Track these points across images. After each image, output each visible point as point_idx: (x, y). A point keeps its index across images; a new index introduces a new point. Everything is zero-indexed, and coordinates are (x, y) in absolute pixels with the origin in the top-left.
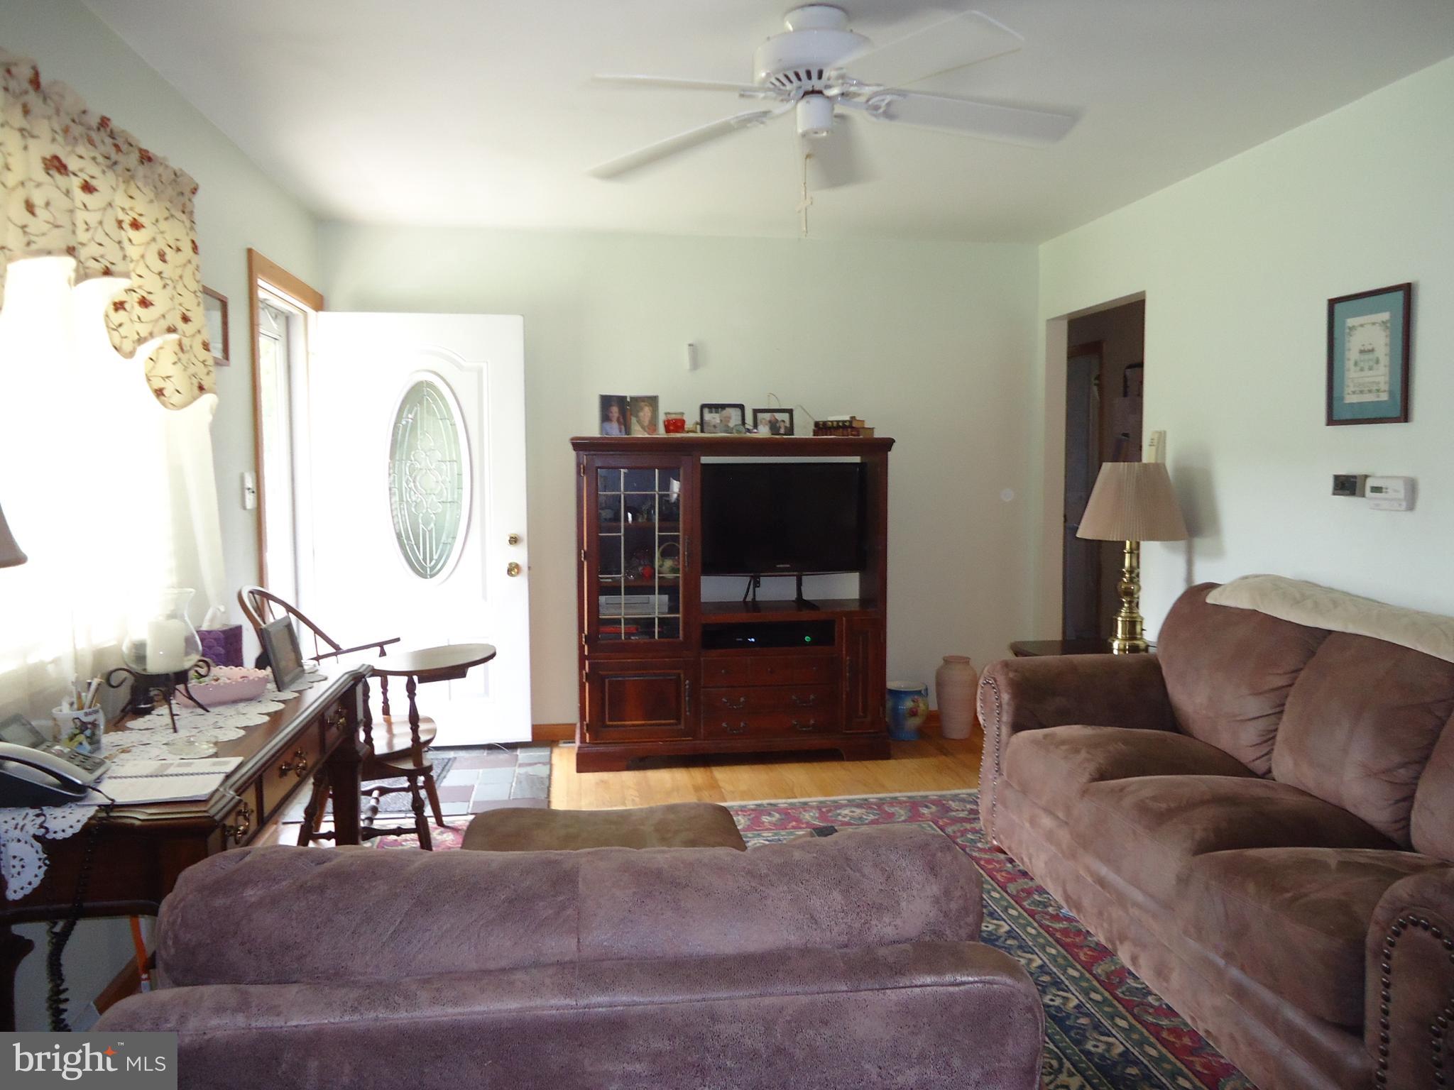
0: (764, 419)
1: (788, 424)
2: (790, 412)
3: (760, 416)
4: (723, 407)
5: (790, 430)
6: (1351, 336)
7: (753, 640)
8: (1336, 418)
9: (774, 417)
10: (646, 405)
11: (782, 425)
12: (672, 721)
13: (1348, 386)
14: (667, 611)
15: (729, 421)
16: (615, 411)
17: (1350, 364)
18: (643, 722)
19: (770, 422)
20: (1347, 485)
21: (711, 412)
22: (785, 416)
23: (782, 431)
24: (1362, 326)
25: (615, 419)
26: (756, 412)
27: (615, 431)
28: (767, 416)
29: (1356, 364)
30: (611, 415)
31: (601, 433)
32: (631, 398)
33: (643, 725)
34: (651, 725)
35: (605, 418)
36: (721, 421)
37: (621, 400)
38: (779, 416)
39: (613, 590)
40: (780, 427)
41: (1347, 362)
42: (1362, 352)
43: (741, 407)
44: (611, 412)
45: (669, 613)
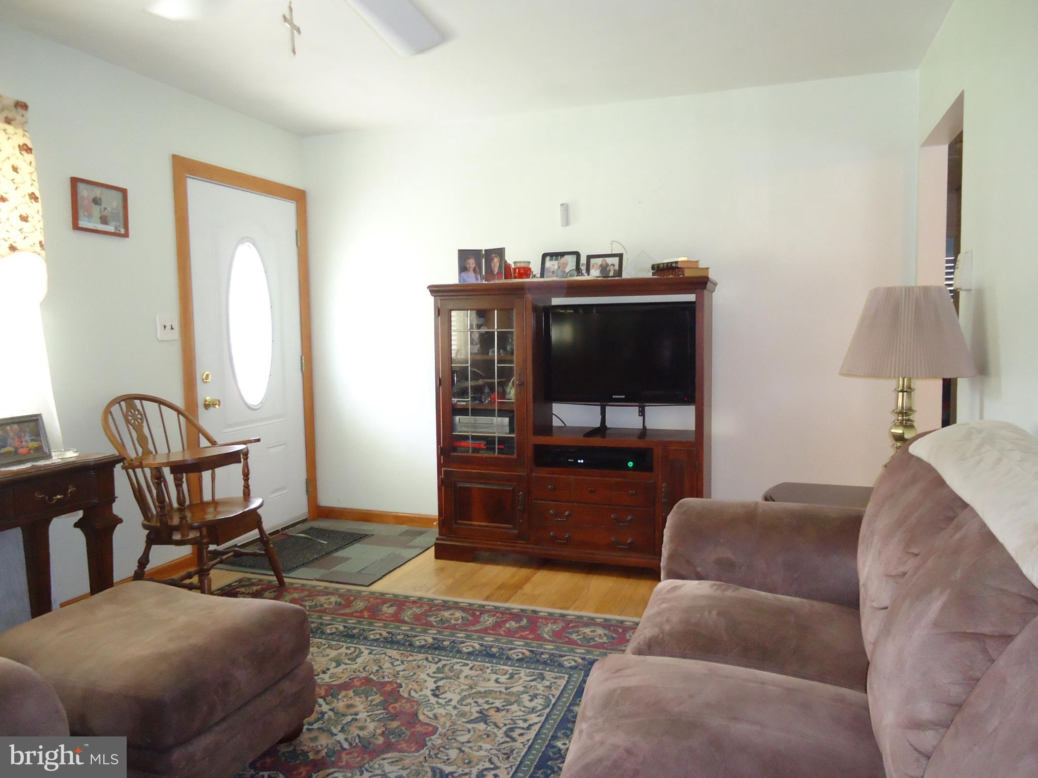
0: (596, 264)
1: (617, 267)
2: (620, 256)
3: (593, 261)
4: (562, 254)
5: (619, 272)
7: (582, 461)
9: (605, 261)
10: (496, 257)
11: (612, 268)
12: (508, 526)
14: (508, 432)
15: (565, 268)
16: (471, 263)
18: (485, 524)
19: (601, 265)
21: (551, 260)
22: (615, 261)
23: (611, 274)
25: (472, 269)
26: (589, 257)
27: (471, 279)
28: (599, 261)
30: (468, 266)
31: (459, 282)
32: (485, 250)
33: (487, 526)
34: (491, 527)
35: (463, 269)
36: (559, 267)
37: (476, 254)
38: (610, 261)
39: (463, 411)
40: (610, 270)
43: (577, 254)
44: (469, 264)
45: (509, 433)
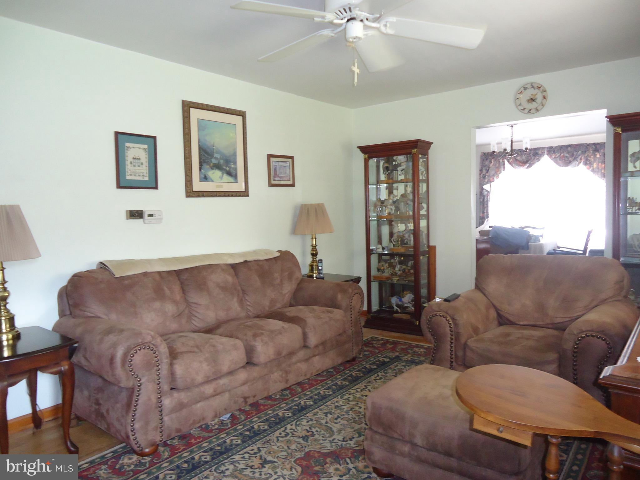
6: (128, 150)
8: (121, 185)
13: (128, 172)
17: (128, 163)
20: (136, 215)
24: (134, 147)
29: (131, 163)
41: (126, 162)
42: (134, 158)
